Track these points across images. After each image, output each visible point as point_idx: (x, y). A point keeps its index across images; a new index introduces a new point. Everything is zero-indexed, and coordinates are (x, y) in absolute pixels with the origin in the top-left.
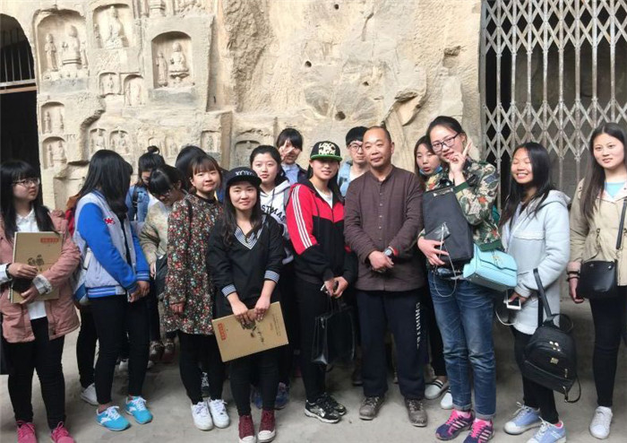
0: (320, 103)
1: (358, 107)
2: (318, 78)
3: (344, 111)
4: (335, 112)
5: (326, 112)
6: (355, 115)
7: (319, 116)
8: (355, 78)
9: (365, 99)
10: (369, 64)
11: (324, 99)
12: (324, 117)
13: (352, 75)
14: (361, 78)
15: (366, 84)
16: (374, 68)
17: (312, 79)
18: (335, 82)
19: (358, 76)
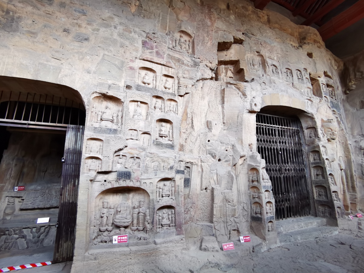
0: (213, 155)
1: (225, 158)
2: (212, 146)
3: (221, 158)
4: (218, 159)
5: (215, 158)
6: (224, 160)
7: (213, 159)
8: (223, 148)
9: (227, 155)
10: (227, 144)
11: (215, 153)
12: (215, 160)
13: (222, 147)
14: (225, 148)
15: (226, 150)
16: (229, 146)
17: (211, 146)
18: (218, 148)
19: (224, 147)
